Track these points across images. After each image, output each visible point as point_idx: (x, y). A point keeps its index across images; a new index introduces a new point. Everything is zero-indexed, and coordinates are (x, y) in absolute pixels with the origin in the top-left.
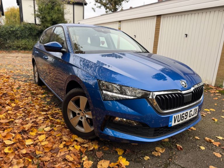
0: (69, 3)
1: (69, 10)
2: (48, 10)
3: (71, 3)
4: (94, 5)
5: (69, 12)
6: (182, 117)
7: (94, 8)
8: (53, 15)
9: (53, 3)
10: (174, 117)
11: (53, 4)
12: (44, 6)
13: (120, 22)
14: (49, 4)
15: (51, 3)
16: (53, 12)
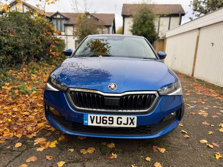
0: (163, 16)
1: (162, 22)
2: (140, 25)
3: (165, 15)
4: (192, 14)
5: (163, 24)
6: (103, 120)
7: (191, 17)
8: (143, 29)
9: (145, 18)
10: (91, 117)
11: (144, 20)
12: (136, 22)
13: (199, 29)
14: (141, 19)
15: (143, 18)
16: (143, 27)
